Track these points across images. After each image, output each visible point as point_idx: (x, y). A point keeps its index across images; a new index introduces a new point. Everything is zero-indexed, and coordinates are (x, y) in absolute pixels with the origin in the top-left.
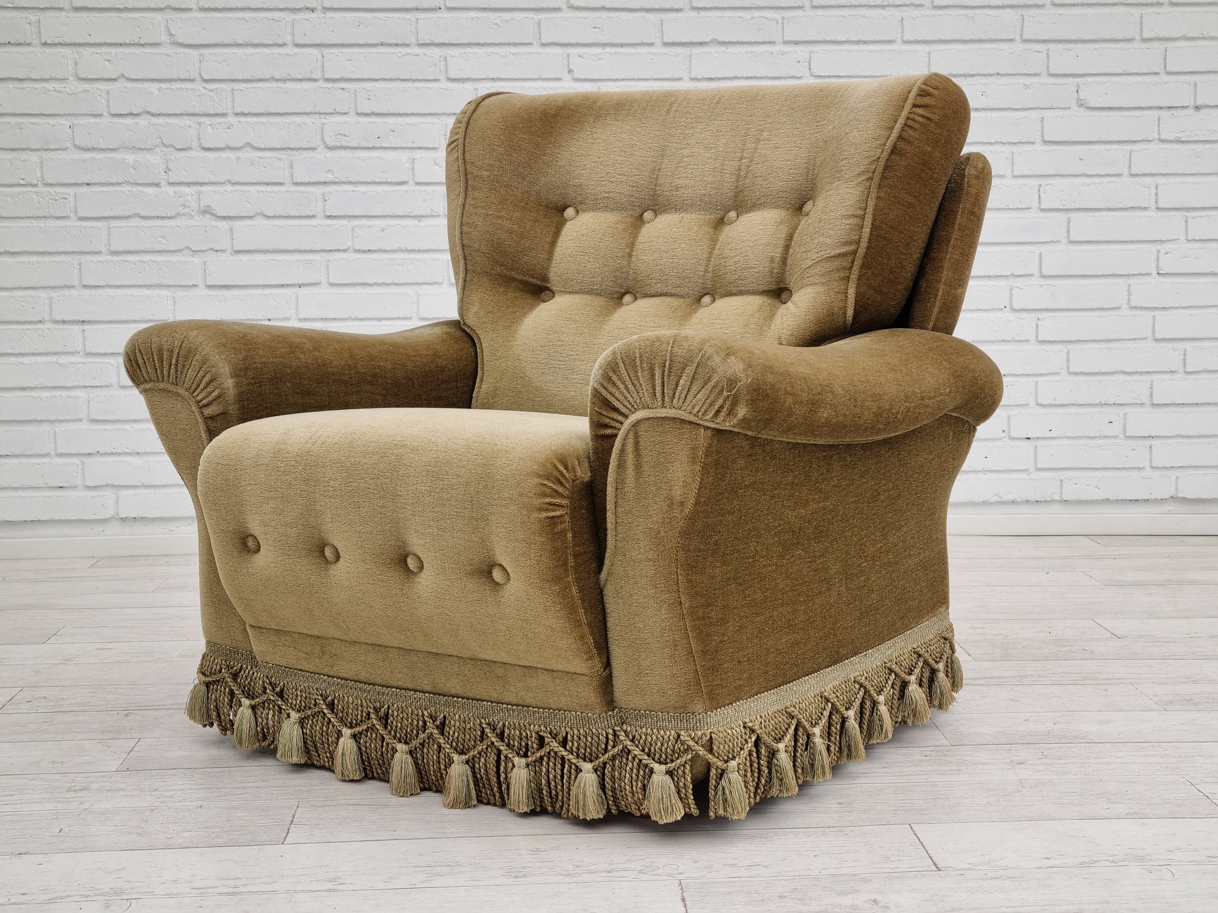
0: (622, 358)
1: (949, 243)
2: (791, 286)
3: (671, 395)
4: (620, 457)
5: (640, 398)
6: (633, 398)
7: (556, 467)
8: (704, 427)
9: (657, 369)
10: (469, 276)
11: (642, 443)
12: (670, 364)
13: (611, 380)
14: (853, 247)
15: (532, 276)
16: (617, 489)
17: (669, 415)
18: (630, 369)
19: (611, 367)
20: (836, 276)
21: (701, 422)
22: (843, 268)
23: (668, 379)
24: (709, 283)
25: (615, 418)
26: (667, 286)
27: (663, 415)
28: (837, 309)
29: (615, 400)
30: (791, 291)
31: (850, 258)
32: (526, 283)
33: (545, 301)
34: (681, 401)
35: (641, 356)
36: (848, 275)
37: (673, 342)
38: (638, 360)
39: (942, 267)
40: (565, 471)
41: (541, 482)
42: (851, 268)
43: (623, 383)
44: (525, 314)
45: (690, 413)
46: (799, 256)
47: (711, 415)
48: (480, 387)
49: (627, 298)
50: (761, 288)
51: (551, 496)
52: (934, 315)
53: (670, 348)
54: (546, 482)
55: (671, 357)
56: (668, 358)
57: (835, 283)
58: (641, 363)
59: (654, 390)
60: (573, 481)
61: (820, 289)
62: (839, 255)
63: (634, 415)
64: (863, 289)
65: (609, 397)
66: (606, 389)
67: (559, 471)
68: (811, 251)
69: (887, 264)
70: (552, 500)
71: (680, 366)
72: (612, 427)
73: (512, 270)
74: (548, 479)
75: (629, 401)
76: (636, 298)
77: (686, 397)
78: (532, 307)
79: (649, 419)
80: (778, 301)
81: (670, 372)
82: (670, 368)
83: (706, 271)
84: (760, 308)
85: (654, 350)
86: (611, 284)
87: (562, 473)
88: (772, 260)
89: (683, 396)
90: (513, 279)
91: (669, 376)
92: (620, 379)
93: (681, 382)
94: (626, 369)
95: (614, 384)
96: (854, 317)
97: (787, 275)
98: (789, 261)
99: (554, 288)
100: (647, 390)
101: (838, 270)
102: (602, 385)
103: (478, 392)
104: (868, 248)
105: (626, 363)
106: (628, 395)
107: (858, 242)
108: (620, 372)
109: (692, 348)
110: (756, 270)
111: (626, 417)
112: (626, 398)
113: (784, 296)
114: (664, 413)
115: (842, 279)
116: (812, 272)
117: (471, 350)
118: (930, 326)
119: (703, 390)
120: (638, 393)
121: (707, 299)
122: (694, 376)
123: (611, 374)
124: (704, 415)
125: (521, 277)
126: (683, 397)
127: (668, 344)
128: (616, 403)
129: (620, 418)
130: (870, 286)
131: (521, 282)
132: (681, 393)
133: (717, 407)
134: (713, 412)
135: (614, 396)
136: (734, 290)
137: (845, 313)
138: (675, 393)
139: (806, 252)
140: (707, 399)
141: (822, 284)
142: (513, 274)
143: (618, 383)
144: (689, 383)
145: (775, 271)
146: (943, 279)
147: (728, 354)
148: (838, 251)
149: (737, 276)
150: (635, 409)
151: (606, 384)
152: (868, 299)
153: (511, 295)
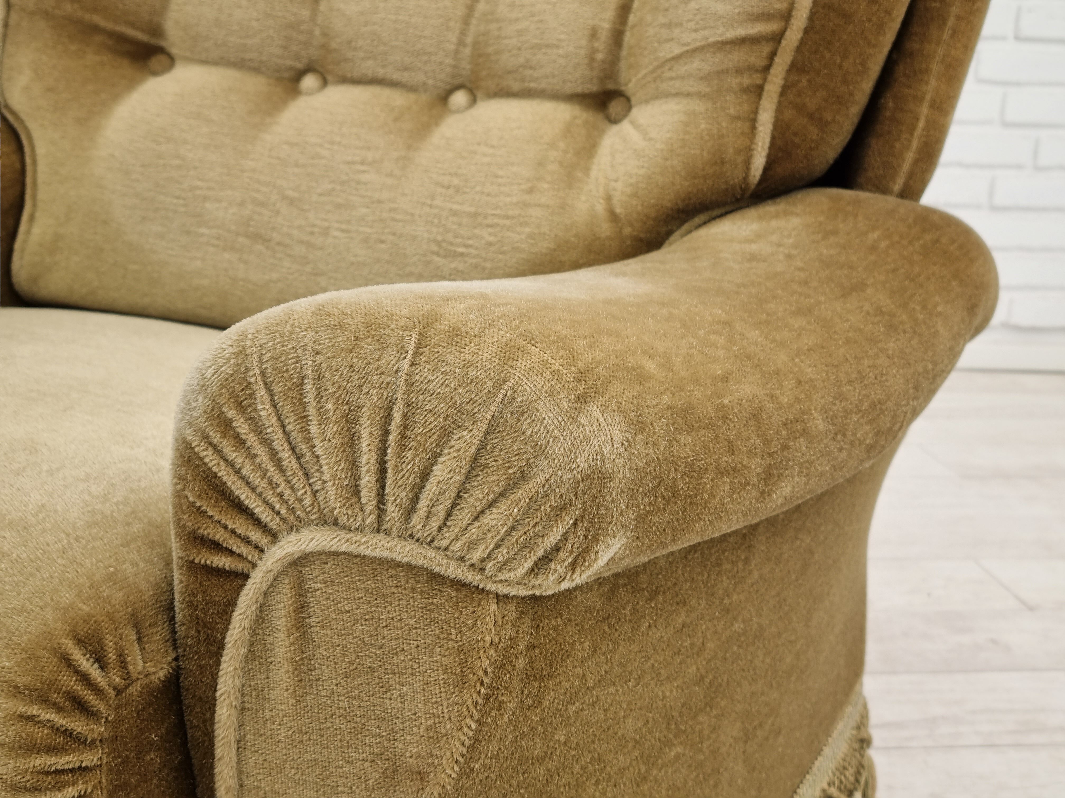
0: (263, 373)
1: (945, 24)
2: (630, 88)
3: (406, 503)
4: (254, 633)
5: (315, 493)
6: (292, 488)
7: (67, 660)
8: (497, 595)
9: (365, 422)
10: (14, 17)
11: (314, 608)
12: (405, 416)
13: (232, 428)
14: (773, 27)
15: (133, 25)
16: (243, 709)
17: (398, 557)
18: (287, 409)
19: (232, 393)
20: (734, 82)
21: (490, 586)
22: (751, 68)
23: (399, 455)
24: (466, 66)
25: (240, 531)
26: (384, 66)
27: (378, 553)
28: (731, 150)
29: (240, 483)
30: (628, 100)
31: (767, 49)
32: (121, 38)
33: (155, 73)
34: (435, 524)
35: (319, 377)
36: (759, 82)
37: (418, 347)
38: (309, 386)
39: (927, 71)
40: (95, 672)
41: (21, 709)
42: (767, 69)
43: (266, 442)
44: (116, 97)
45: (462, 559)
46: (651, 31)
47: (522, 571)
48: (28, 232)
49: (309, 81)
50: (569, 88)
51: (51, 750)
52: (906, 167)
53: (405, 365)
54: (34, 710)
55: (408, 392)
56: (399, 395)
57: (730, 98)
58: (319, 397)
59: (356, 478)
60: (119, 692)
61: (698, 106)
62: (742, 41)
63: (293, 537)
64: (788, 114)
65: (223, 473)
66: (217, 450)
67: (77, 672)
68: (681, 25)
69: (840, 67)
70: (53, 760)
71: (435, 423)
72: (231, 553)
73: (95, 10)
74: (44, 701)
75: (281, 495)
76: (325, 83)
77: (449, 514)
78: (132, 84)
79: (336, 554)
80: (600, 116)
81: (403, 436)
82: (405, 426)
83: (461, 43)
84: (568, 130)
85: (359, 364)
86: (278, 51)
87: (85, 678)
88: (594, 34)
89: (441, 510)
90: (96, 29)
91: (402, 447)
92: (258, 430)
93: (439, 471)
94: (274, 406)
95: (240, 442)
96: (767, 168)
97: (623, 65)
98: (628, 38)
99: (174, 51)
100: (334, 477)
101: (739, 71)
102: (206, 438)
103: (25, 241)
104: (807, 31)
105: (277, 388)
106: (277, 478)
107: (787, 16)
108: (255, 410)
109: (472, 373)
110: (561, 51)
111: (274, 536)
112: (273, 486)
113: (615, 107)
114: (383, 548)
115: (746, 90)
116: (683, 69)
117: (14, 158)
118: (897, 187)
119: (502, 506)
120: (308, 476)
121: (459, 98)
122: (476, 458)
123: (231, 414)
124: (500, 570)
125: (109, 25)
126: (442, 514)
127: (402, 350)
128: (244, 494)
129: (255, 535)
130: (800, 109)
131: (113, 35)
132: (434, 503)
133: (540, 552)
134: (529, 564)
135: (238, 472)
136: (516, 86)
137: (748, 163)
138: (415, 499)
139: (669, 26)
140: (513, 529)
141: (701, 96)
142: (98, 19)
143: (252, 440)
144: (459, 478)
145: (600, 56)
146: (928, 97)
147: (581, 399)
148: (741, 32)
149: (521, 60)
150: (298, 518)
151: (216, 438)
152: (796, 134)
153: (91, 58)
